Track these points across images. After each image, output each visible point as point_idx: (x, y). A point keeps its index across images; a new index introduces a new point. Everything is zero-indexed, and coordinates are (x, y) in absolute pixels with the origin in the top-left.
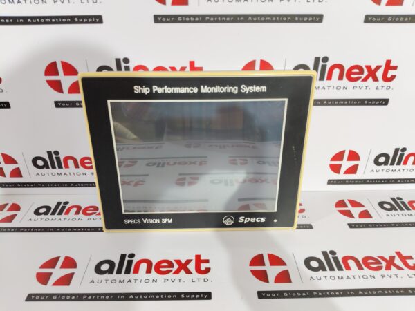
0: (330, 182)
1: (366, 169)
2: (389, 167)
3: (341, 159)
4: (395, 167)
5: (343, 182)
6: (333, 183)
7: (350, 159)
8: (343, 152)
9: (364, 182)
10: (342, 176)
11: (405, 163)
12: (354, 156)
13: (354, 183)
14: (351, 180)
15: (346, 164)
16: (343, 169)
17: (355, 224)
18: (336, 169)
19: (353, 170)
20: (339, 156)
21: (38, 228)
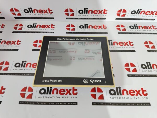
0: (116, 19)
1: (128, 15)
2: (135, 15)
3: (121, 12)
4: (137, 15)
5: (120, 19)
6: (117, 19)
7: (123, 12)
8: (121, 10)
9: (127, 19)
10: (120, 17)
11: (141, 14)
12: (125, 11)
13: (124, 19)
14: (123, 18)
15: (122, 13)
16: (121, 15)
17: (120, 33)
18: (119, 15)
19: (124, 15)
20: (120, 11)
21: (30, 32)
